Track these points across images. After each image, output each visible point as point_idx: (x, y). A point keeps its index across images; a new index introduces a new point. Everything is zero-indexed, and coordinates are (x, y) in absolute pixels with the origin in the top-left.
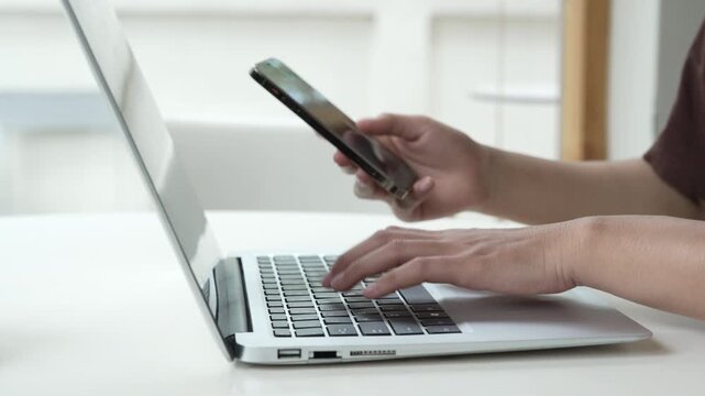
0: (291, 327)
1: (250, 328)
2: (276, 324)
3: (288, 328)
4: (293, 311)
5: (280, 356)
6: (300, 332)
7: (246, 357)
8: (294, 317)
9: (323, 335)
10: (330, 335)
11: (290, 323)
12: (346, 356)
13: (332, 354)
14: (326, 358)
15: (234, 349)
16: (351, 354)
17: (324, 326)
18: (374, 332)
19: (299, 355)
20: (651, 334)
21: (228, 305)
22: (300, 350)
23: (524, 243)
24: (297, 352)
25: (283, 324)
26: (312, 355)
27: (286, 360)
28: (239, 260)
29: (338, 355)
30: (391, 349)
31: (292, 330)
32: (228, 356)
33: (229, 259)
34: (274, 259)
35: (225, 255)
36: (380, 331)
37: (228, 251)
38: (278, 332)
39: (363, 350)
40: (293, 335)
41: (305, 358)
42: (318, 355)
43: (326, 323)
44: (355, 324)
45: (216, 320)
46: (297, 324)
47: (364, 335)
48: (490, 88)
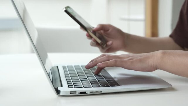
0: (73, 85)
1: (62, 86)
2: (69, 84)
3: (72, 85)
4: (73, 81)
5: (70, 93)
6: (75, 87)
7: (61, 94)
8: (74, 83)
9: (82, 87)
10: (84, 87)
11: (73, 84)
12: (89, 93)
13: (85, 93)
14: (83, 93)
15: (58, 92)
16: (90, 92)
17: (82, 85)
18: (96, 86)
19: (76, 93)
20: (172, 85)
21: (55, 79)
22: (76, 92)
23: (142, 57)
24: (75, 92)
25: (71, 84)
26: (79, 93)
27: (72, 94)
28: (57, 67)
29: (86, 93)
30: (101, 91)
31: (73, 86)
32: (56, 93)
33: (55, 66)
34: (67, 66)
35: (53, 66)
36: (98, 86)
37: (54, 64)
38: (70, 87)
39: (93, 91)
40: (74, 87)
41: (77, 94)
42: (81, 93)
43: (83, 84)
44: (91, 84)
45: (52, 82)
46: (75, 84)
47: (93, 87)
48: (126, 17)
